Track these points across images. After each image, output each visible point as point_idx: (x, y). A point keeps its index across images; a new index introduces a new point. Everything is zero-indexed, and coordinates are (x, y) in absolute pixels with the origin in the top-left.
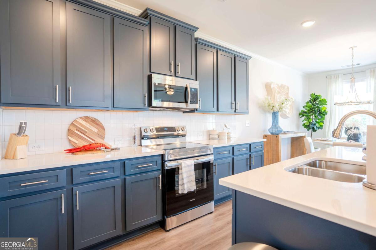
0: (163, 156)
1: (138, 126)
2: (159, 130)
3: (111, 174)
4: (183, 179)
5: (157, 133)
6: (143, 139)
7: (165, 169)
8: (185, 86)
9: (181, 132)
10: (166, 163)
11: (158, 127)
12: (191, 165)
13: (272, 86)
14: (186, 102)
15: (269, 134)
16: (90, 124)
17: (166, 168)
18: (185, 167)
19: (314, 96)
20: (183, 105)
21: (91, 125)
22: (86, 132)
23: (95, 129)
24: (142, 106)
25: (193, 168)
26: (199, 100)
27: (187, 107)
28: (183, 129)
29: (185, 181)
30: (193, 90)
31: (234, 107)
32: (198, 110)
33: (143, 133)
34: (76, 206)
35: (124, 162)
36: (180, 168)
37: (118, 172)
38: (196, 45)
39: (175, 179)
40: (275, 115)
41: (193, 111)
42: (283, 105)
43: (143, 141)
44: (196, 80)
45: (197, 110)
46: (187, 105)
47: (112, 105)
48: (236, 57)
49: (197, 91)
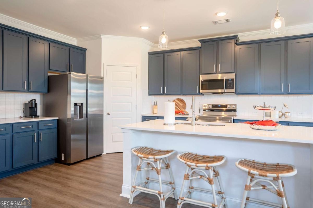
2: (214, 106)
21: (180, 102)
22: (178, 105)
23: (182, 104)
30: (230, 80)
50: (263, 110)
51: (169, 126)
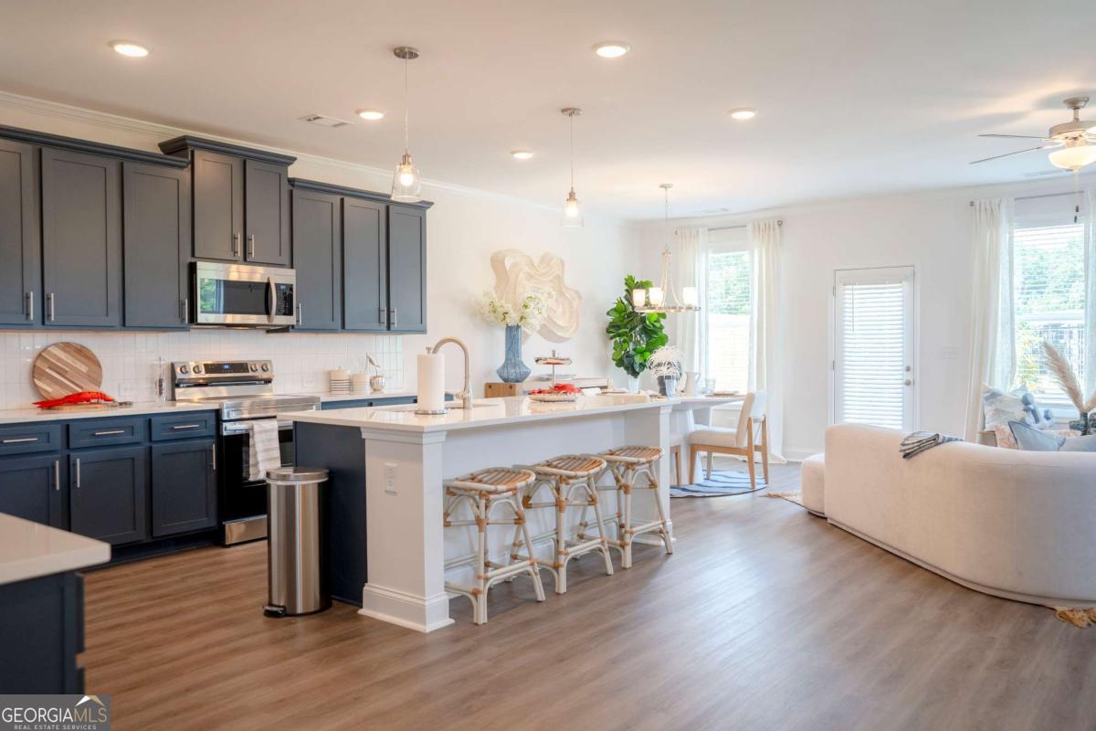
0: (218, 413)
1: (168, 360)
2: (209, 368)
3: (129, 439)
4: (255, 455)
5: (207, 376)
6: (178, 386)
7: (222, 436)
8: (266, 281)
9: (260, 374)
10: (225, 424)
11: (210, 362)
12: (272, 430)
13: (508, 263)
14: (268, 312)
15: (501, 381)
16: (73, 356)
17: (225, 433)
18: (261, 432)
19: (633, 285)
20: (262, 319)
21: (77, 359)
22: (66, 372)
23: (84, 366)
24: (176, 322)
25: (275, 435)
26: (298, 308)
27: (269, 321)
28: (264, 367)
29: (260, 457)
30: (282, 287)
31: (384, 318)
32: (296, 327)
33: (179, 375)
34: (76, 482)
35: (150, 420)
36: (251, 434)
37: (140, 435)
38: (291, 192)
39: (241, 456)
40: (513, 334)
41: (285, 329)
42: (527, 310)
43: (178, 391)
44: (292, 267)
45: (293, 326)
46: (269, 319)
47: (121, 323)
48: (391, 207)
49: (291, 289)
50: (551, 366)
51: (431, 416)
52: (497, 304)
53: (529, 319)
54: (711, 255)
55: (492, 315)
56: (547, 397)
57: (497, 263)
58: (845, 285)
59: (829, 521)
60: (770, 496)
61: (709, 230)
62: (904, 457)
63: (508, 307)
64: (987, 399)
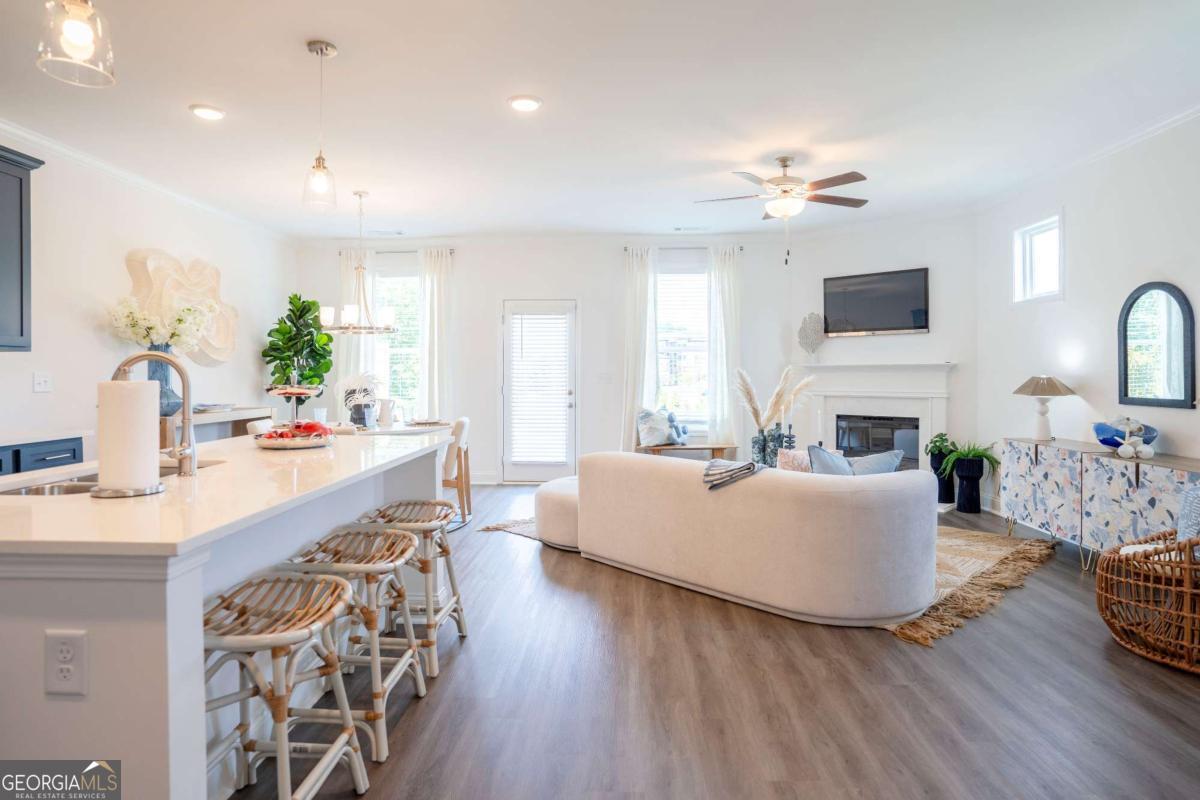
19: (299, 304)
42: (182, 326)
52: (138, 315)
53: (184, 338)
54: (377, 278)
55: (130, 331)
56: (286, 442)
57: (136, 266)
58: (514, 314)
59: (583, 555)
60: (488, 529)
61: (377, 253)
62: (711, 488)
63: (154, 321)
64: (642, 418)
